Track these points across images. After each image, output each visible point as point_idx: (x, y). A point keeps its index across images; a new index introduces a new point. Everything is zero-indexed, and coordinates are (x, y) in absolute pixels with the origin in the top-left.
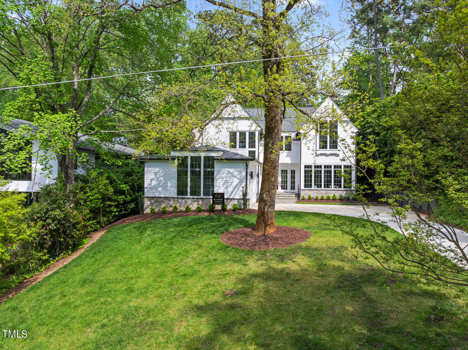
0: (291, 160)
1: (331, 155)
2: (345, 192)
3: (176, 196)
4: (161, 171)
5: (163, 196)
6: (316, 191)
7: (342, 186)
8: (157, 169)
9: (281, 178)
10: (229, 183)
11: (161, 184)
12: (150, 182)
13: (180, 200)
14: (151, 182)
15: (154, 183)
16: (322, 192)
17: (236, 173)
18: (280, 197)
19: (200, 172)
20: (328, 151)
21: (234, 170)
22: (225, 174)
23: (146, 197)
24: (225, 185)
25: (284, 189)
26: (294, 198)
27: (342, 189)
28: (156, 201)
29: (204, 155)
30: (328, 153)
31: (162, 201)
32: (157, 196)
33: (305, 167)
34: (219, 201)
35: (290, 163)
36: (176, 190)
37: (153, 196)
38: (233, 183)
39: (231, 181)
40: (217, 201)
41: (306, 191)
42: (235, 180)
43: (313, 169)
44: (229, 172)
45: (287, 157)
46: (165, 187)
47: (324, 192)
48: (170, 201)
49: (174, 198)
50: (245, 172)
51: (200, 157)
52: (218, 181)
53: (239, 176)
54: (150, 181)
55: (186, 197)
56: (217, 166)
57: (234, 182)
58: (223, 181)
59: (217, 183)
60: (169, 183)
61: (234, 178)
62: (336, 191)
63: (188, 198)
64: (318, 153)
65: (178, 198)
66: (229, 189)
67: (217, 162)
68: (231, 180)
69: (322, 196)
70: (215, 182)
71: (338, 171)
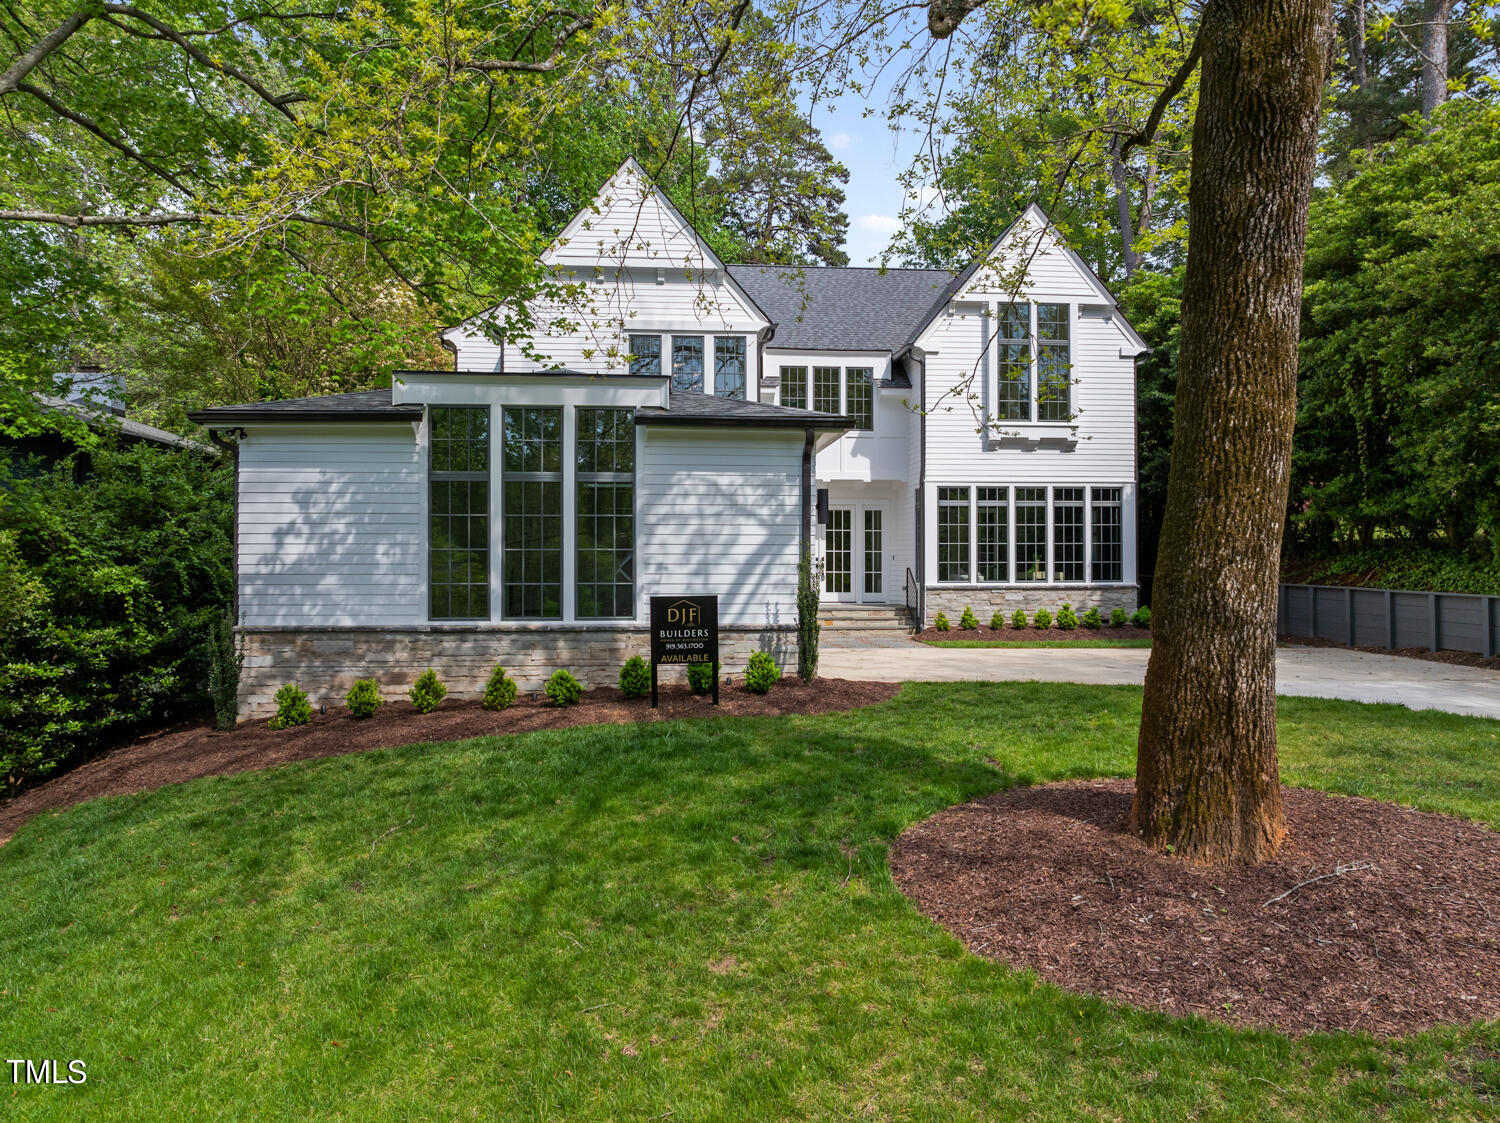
0: (873, 468)
1: (1047, 444)
2: (1097, 596)
3: (422, 621)
4: (334, 488)
5: (347, 622)
6: (984, 595)
7: (1088, 571)
8: (311, 476)
9: (823, 543)
10: (714, 550)
11: (336, 558)
12: (271, 549)
13: (449, 644)
14: (280, 544)
15: (294, 549)
16: (1009, 596)
17: (750, 496)
18: (836, 624)
19: (556, 489)
20: (1034, 429)
21: (739, 480)
22: (693, 500)
23: (252, 632)
24: (695, 559)
25: (838, 590)
26: (895, 623)
27: (1088, 582)
28: (307, 653)
29: (581, 402)
30: (1034, 435)
31: (344, 653)
32: (316, 622)
33: (943, 493)
34: (690, 640)
35: (867, 479)
36: (424, 588)
37: (293, 623)
38: (736, 550)
39: (722, 539)
40: (675, 640)
41: (945, 595)
42: (745, 530)
43: (974, 502)
44: (715, 490)
45: (854, 454)
46: (359, 569)
47: (1019, 596)
48: (389, 647)
49: (412, 631)
50: (797, 491)
51: (558, 411)
52: (656, 539)
53: (765, 511)
54: (270, 539)
55: (482, 624)
56: (648, 457)
57: (742, 540)
58: (684, 539)
59: (653, 549)
60: (381, 549)
61: (741, 520)
62: (1063, 594)
63: (493, 632)
64: (994, 435)
65: (436, 631)
66: (713, 579)
67: (650, 438)
68: (727, 530)
69: (1019, 614)
70: (640, 541)
71: (1069, 509)
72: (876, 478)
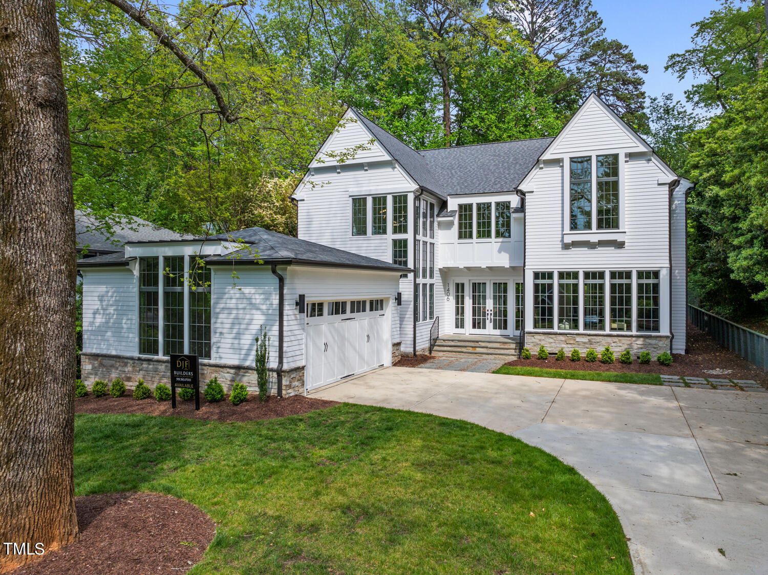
0: (510, 259)
1: (602, 243)
2: (640, 341)
3: (136, 354)
4: (110, 294)
5: (114, 353)
6: (562, 338)
7: (634, 325)
8: (102, 289)
9: (492, 301)
10: (243, 326)
11: (110, 324)
12: (92, 320)
13: (145, 365)
14: (94, 318)
15: (99, 320)
16: (578, 339)
17: (258, 299)
18: (478, 350)
19: (182, 294)
20: (595, 235)
21: (253, 291)
22: (234, 301)
23: (85, 355)
24: (235, 331)
25: (500, 328)
26: (513, 352)
27: (634, 332)
28: (101, 365)
29: (190, 254)
30: (594, 239)
31: (112, 366)
32: (105, 352)
33: (536, 275)
34: (186, 377)
35: (507, 266)
36: (137, 340)
37: (98, 352)
38: (252, 327)
39: (246, 321)
40: (180, 376)
41: (537, 337)
42: (256, 317)
43: (556, 281)
44: (243, 297)
45: (500, 251)
46: (117, 330)
47: (585, 339)
48: (126, 365)
49: (132, 358)
50: (278, 297)
51: (181, 258)
52: (219, 321)
53: (264, 307)
54: (91, 316)
55: (156, 357)
56: (217, 281)
57: (254, 322)
58: (230, 321)
59: (218, 325)
60: (124, 321)
61: (254, 312)
62: (616, 339)
63: (158, 361)
64: (568, 239)
65: (139, 359)
66: (242, 342)
67: (215, 270)
68: (248, 317)
69: (575, 352)
70: (213, 321)
71: (621, 285)
72: (513, 265)
